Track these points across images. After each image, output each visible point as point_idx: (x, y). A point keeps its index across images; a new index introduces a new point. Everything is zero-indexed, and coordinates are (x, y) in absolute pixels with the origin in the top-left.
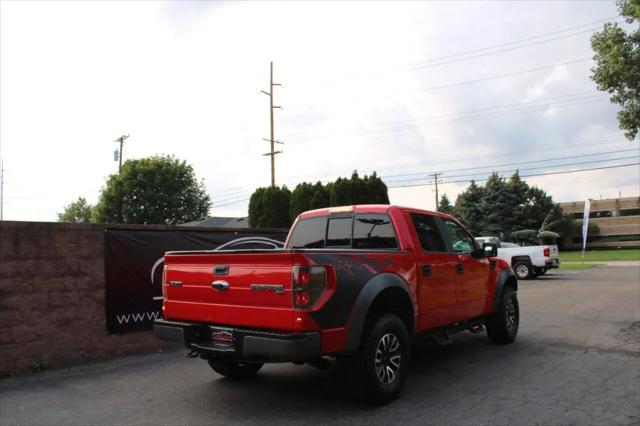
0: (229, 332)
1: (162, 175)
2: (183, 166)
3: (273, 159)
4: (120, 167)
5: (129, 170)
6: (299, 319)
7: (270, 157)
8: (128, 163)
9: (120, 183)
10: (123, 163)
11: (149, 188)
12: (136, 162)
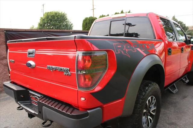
0: (39, 97)
1: (57, 16)
2: (64, 14)
3: (93, 11)
4: (44, 14)
5: (46, 15)
6: (83, 99)
7: (93, 10)
8: (46, 13)
9: (44, 20)
10: (44, 13)
11: (53, 21)
12: (48, 13)
